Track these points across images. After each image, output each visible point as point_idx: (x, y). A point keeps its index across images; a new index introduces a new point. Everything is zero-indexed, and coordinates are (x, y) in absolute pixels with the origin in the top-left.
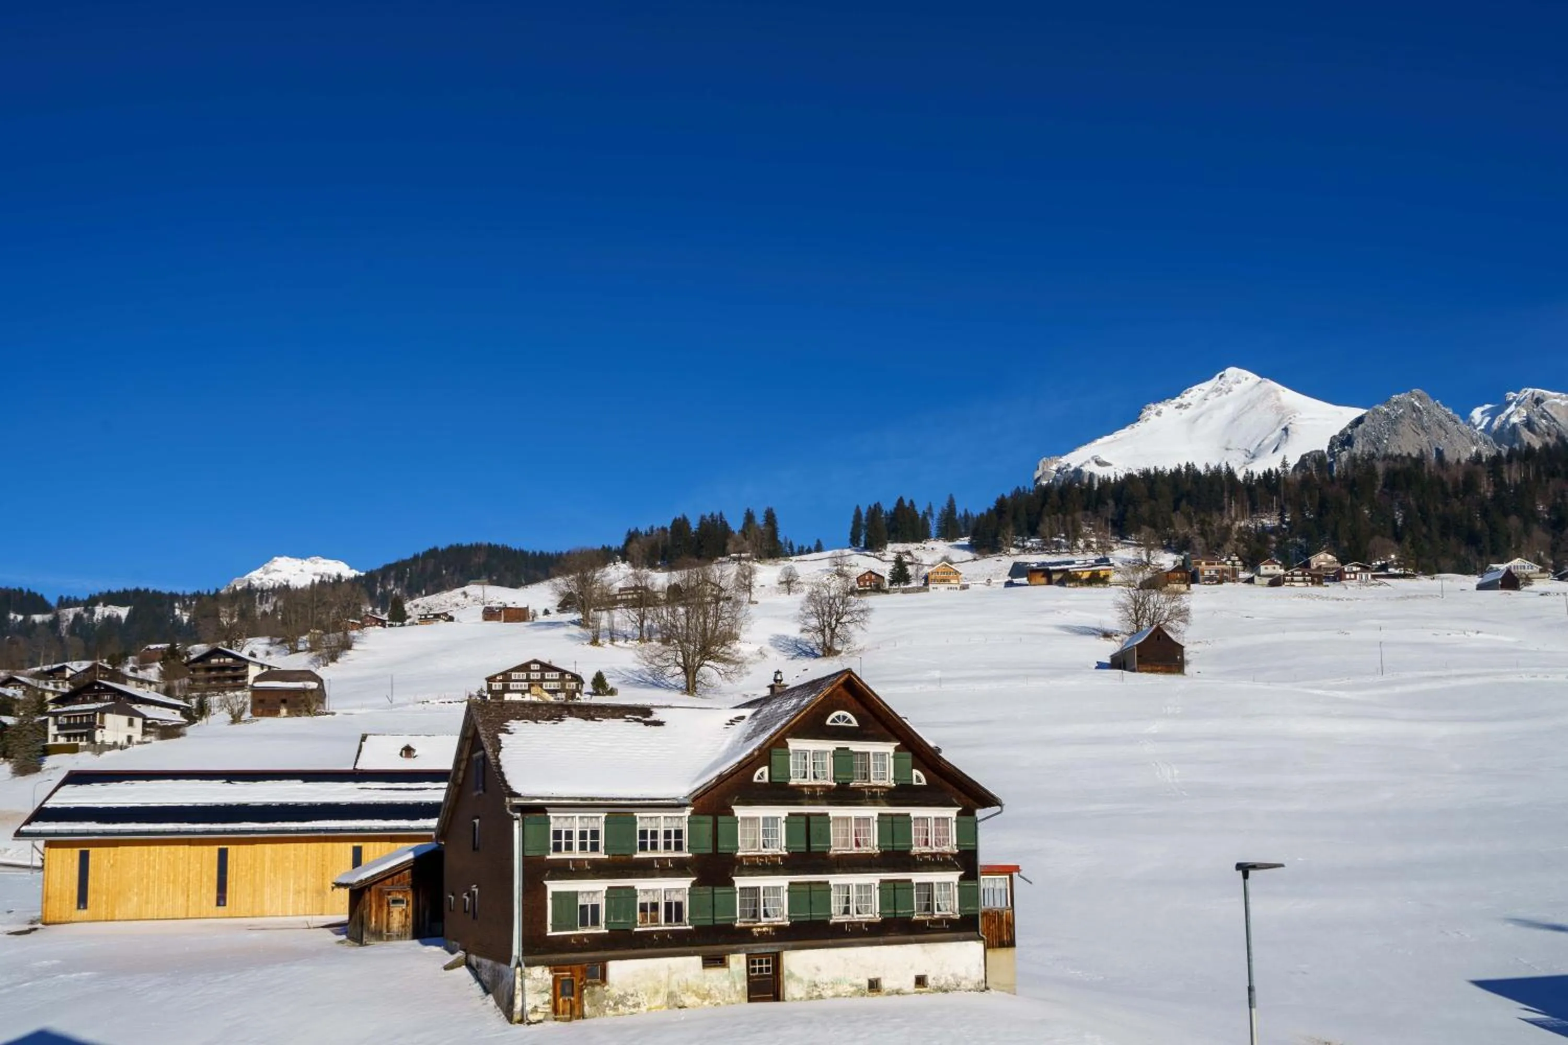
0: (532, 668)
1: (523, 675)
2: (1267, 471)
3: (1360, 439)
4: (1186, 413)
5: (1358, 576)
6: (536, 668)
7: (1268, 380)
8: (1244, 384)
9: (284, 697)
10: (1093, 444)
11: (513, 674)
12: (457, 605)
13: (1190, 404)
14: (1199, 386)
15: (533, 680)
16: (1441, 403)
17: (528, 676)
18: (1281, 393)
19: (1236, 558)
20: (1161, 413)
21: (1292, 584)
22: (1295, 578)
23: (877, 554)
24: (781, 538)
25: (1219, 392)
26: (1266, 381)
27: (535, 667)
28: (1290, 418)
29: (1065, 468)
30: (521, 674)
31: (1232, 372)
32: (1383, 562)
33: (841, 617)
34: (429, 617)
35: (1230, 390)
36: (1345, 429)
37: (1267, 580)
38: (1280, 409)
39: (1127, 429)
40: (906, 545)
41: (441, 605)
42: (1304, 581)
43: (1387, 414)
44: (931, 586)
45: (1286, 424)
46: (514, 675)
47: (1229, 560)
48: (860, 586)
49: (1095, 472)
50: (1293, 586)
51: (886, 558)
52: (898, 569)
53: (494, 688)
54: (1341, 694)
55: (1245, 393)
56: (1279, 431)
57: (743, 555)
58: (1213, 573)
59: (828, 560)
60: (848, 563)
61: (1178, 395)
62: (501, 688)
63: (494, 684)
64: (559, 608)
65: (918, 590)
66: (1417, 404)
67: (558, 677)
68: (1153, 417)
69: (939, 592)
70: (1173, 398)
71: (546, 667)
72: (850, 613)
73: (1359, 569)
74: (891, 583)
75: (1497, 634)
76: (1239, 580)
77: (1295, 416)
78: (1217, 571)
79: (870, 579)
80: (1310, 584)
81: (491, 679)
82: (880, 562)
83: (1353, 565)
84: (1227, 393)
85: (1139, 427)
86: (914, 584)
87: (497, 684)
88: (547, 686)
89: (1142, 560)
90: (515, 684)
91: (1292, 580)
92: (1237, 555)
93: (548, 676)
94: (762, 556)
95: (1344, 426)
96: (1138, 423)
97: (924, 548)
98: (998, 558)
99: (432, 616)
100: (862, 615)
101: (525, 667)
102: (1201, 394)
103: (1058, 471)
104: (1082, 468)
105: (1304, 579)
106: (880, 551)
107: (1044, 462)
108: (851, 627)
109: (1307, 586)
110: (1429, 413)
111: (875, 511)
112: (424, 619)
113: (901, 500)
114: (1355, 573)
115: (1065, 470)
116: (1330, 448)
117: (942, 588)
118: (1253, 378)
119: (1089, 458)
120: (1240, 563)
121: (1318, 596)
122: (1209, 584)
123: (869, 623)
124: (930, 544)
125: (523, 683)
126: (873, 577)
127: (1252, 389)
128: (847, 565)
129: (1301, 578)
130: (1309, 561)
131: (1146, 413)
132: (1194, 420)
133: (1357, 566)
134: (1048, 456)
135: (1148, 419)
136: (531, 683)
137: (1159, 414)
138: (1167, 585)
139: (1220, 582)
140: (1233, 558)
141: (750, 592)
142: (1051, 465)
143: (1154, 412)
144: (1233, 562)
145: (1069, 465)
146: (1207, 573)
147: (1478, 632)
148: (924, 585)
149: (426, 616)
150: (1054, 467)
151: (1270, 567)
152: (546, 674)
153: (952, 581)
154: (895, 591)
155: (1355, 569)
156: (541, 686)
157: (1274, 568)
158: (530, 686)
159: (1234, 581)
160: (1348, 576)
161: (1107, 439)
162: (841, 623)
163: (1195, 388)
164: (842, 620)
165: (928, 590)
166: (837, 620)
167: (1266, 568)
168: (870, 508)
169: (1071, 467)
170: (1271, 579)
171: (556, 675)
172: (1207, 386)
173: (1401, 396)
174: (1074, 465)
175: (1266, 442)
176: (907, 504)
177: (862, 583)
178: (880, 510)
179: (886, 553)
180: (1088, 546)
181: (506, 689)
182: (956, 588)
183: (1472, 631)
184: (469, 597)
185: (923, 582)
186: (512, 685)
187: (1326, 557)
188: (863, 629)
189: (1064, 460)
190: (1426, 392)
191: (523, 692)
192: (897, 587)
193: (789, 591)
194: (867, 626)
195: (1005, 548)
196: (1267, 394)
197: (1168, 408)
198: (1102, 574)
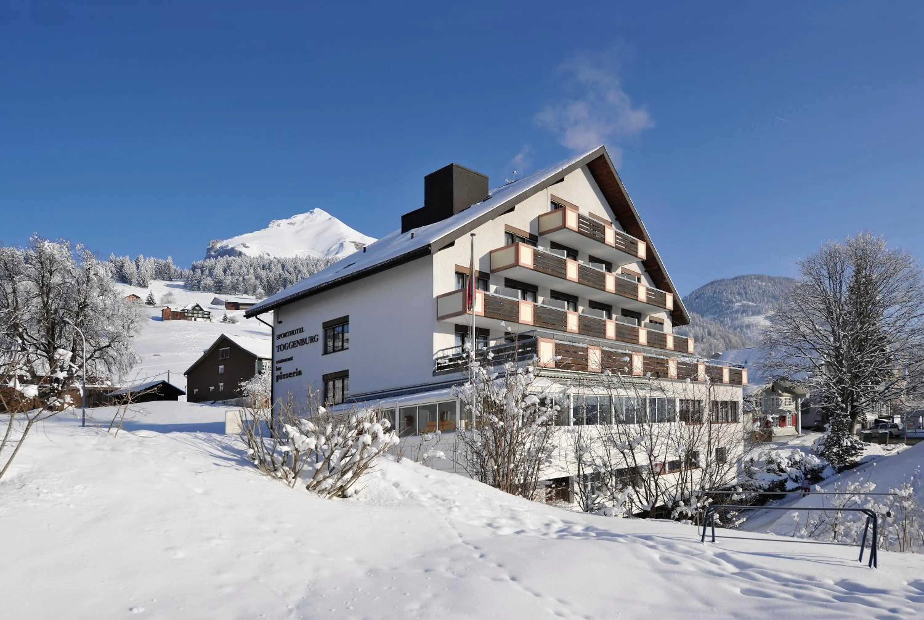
8: (323, 218)
13: (295, 223)
20: (280, 225)
25: (310, 220)
28: (343, 238)
29: (225, 247)
35: (316, 220)
38: (339, 232)
39: (261, 231)
45: (341, 240)
49: (242, 251)
55: (324, 222)
56: (338, 245)
68: (275, 227)
70: (287, 219)
85: (267, 231)
102: (301, 219)
103: (221, 247)
104: (235, 248)
118: (327, 215)
119: (239, 243)
127: (327, 221)
131: (272, 224)
132: (298, 232)
142: (217, 244)
143: (276, 224)
161: (250, 234)
163: (298, 216)
169: (229, 246)
172: (304, 216)
175: (333, 248)
189: (225, 242)
197: (284, 222)
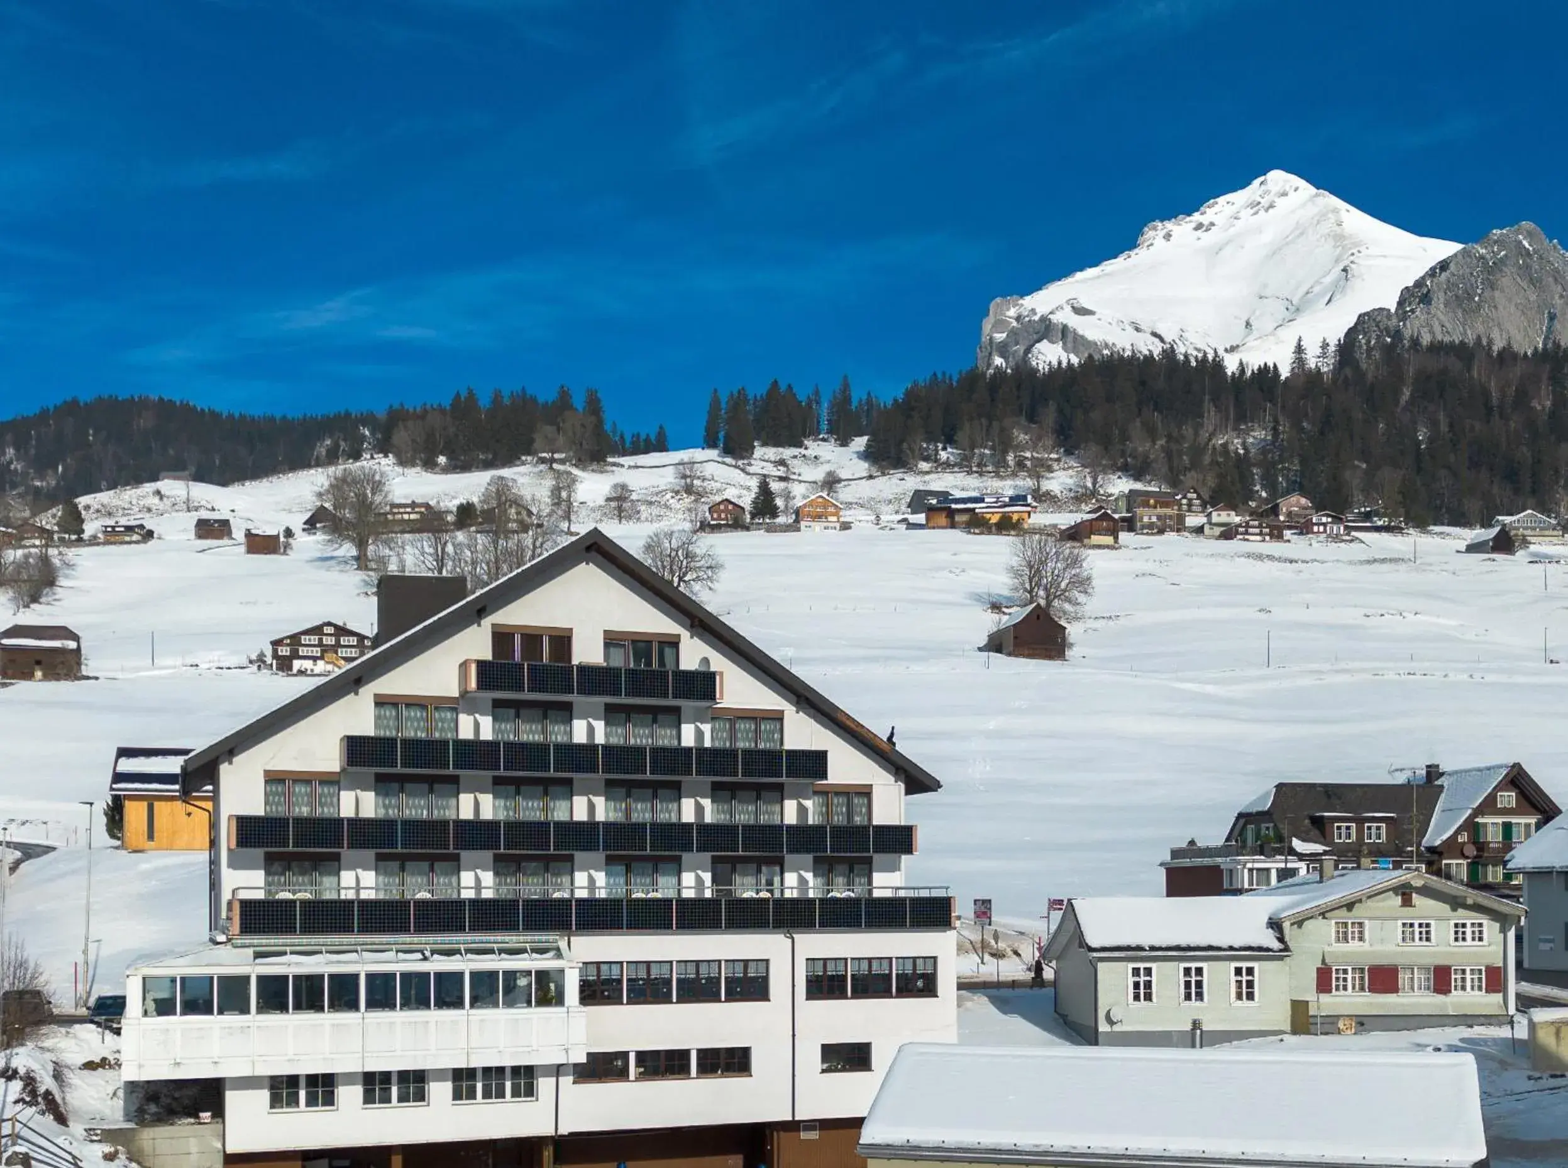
0: (325, 632)
1: (314, 639)
2: (1262, 366)
3: (1441, 295)
4: (1207, 238)
5: (1328, 528)
6: (329, 632)
7: (1326, 193)
8: (1294, 198)
9: (38, 658)
10: (1070, 280)
11: (303, 637)
12: (149, 510)
13: (1212, 224)
14: (1230, 197)
15: (327, 645)
16: (1560, 243)
17: (321, 640)
18: (1343, 214)
19: (1195, 496)
20: (1170, 236)
21: (1246, 537)
22: (1251, 530)
23: (740, 463)
24: (608, 427)
25: (1255, 209)
26: (1324, 196)
27: (329, 630)
28: (1353, 254)
29: (1027, 316)
30: (312, 637)
31: (1277, 178)
32: (1368, 509)
33: (685, 574)
34: (117, 529)
35: (1271, 206)
36: (1423, 278)
37: (1218, 531)
38: (1339, 238)
39: (1120, 259)
40: (781, 450)
41: (124, 509)
42: (1261, 534)
43: (1482, 257)
44: (803, 524)
45: (1346, 263)
46: (305, 639)
47: (1184, 497)
48: (713, 519)
49: (1070, 325)
50: (1247, 540)
51: (751, 469)
52: (762, 498)
53: (280, 653)
54: (1210, 689)
55: (1293, 212)
56: (1336, 273)
57: (556, 456)
58: (1154, 519)
59: (672, 467)
60: (698, 474)
61: (1197, 210)
62: (288, 654)
63: (280, 648)
64: (306, 526)
65: (787, 528)
66: (1526, 243)
67: (355, 643)
68: (1159, 242)
69: (813, 532)
70: (1189, 215)
71: (342, 631)
72: (696, 569)
73: (1330, 520)
74: (753, 516)
75: (1438, 616)
76: (1185, 529)
77: (1359, 252)
78: (1159, 517)
79: (726, 511)
80: (1267, 538)
81: (276, 643)
82: (742, 475)
83: (1323, 515)
84: (1267, 210)
85: (1138, 257)
86: (781, 520)
87: (284, 648)
88: (342, 652)
89: (1086, 487)
90: (305, 649)
91: (1247, 533)
92: (1195, 492)
93: (344, 641)
94: (583, 458)
95: (1422, 274)
96: (1136, 251)
97: (804, 456)
98: (900, 476)
99: (122, 529)
100: (710, 573)
101: (317, 630)
102: (1229, 210)
103: (1018, 318)
104: (1051, 316)
105: (1261, 531)
106: (743, 458)
107: (998, 304)
108: (697, 587)
109: (1264, 541)
110: (1541, 258)
111: (739, 400)
112: (114, 536)
113: (775, 384)
114: (1325, 525)
115: (1027, 319)
116: (1401, 304)
117: (817, 527)
118: (1306, 189)
119: (1063, 301)
120: (1198, 502)
121: (1268, 556)
122: (1147, 534)
123: (718, 581)
124: (813, 447)
125: (315, 649)
126: (730, 507)
127: (1304, 205)
128: (699, 478)
129: (1257, 531)
130: (1277, 505)
131: (1149, 234)
132: (1218, 249)
133: (1328, 516)
134: (1004, 296)
135: (1152, 245)
136: (325, 649)
137: (1168, 236)
138: (1090, 538)
139: (1161, 532)
140: (1189, 495)
141: (570, 521)
142: (1008, 309)
143: (1162, 233)
144: (1190, 500)
145: (1033, 311)
146: (1146, 519)
147: (1416, 614)
148: (794, 522)
149: (113, 527)
150: (1012, 312)
151: (1224, 513)
152: (342, 639)
153: (831, 519)
154: (759, 526)
155: (1324, 520)
156: (336, 653)
157: (1229, 515)
158: (323, 652)
159: (1178, 530)
160: (1315, 529)
161: (1091, 272)
162: (684, 581)
163: (1222, 200)
164: (686, 579)
165: (799, 530)
166: (681, 579)
167: (1219, 515)
168: (732, 395)
169: (1035, 314)
170: (1222, 529)
171: (353, 641)
172: (1239, 197)
173: (1504, 231)
174: (1042, 311)
175: (1316, 289)
176: (783, 387)
177: (715, 516)
178: (746, 400)
179: (753, 462)
180: (1020, 464)
181: (295, 655)
182: (835, 528)
183: (1410, 612)
184: (165, 499)
185: (794, 517)
186: (302, 651)
187: (1298, 501)
188: (710, 589)
189: (1028, 302)
190: (1539, 226)
191: (315, 659)
192: (761, 521)
193: (620, 518)
194: (714, 586)
195: (911, 461)
196: (1322, 217)
197: (1182, 229)
198: (1015, 517)
